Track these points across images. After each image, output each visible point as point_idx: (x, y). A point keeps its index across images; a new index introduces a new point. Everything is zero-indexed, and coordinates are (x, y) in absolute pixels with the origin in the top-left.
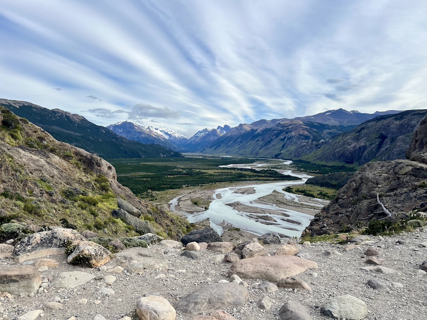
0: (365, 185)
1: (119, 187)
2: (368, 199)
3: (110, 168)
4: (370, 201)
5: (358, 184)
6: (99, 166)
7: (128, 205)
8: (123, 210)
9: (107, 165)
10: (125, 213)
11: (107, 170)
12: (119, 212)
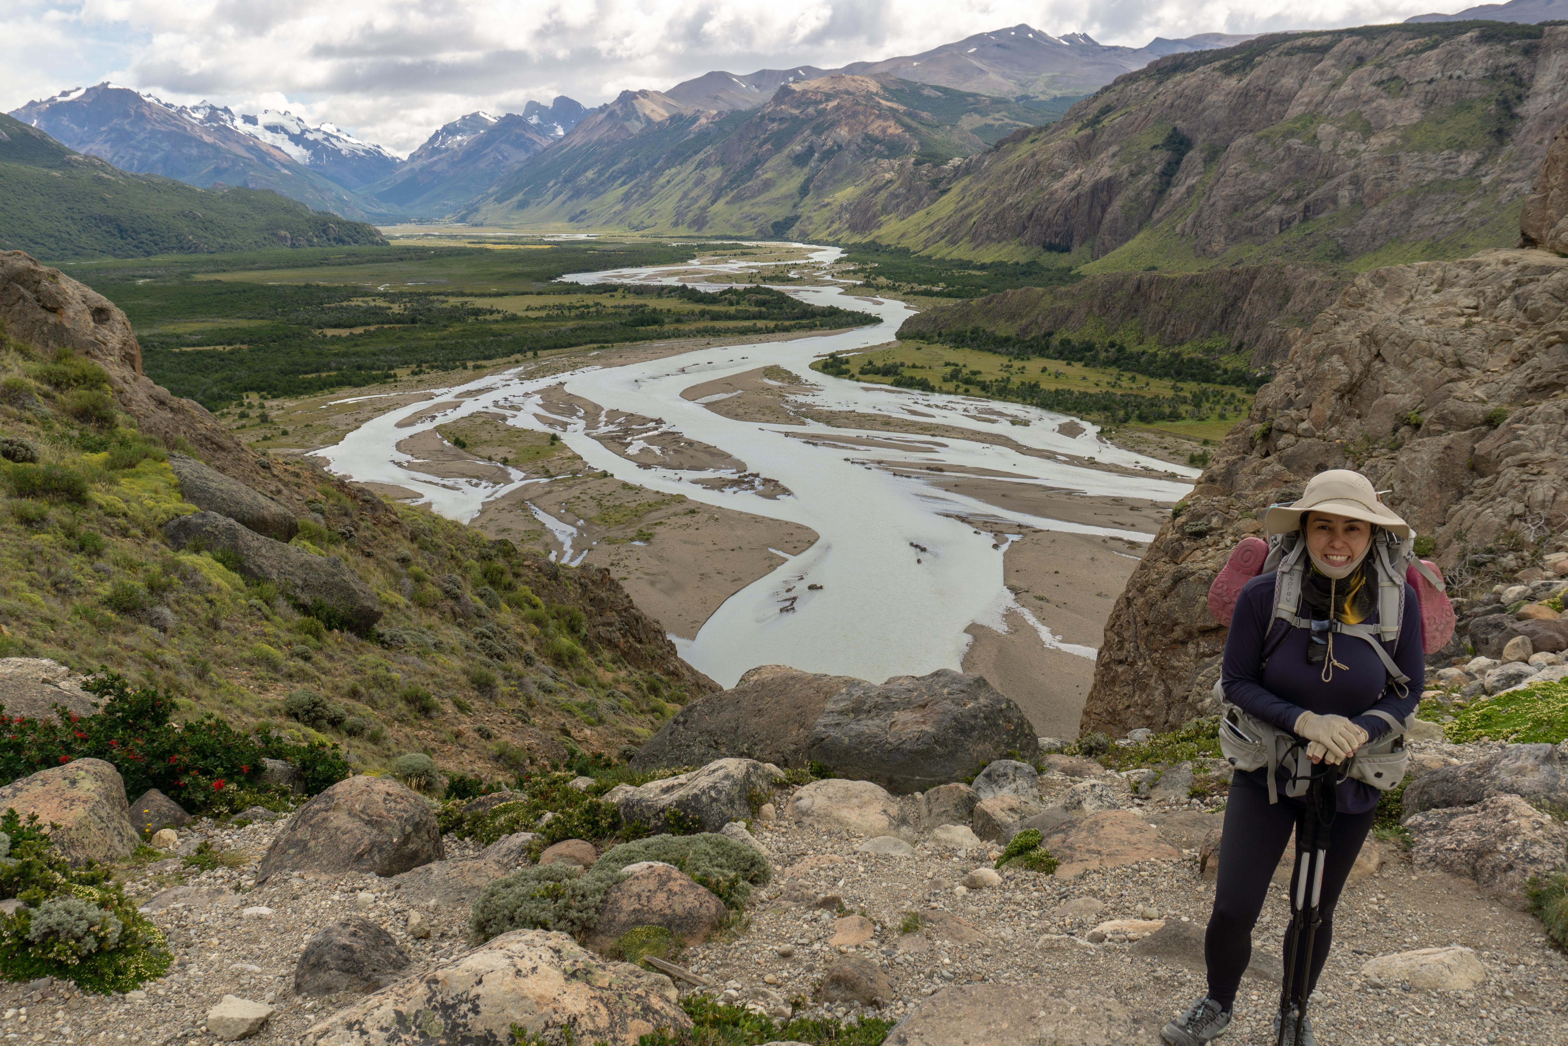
0: (1397, 372)
1: (161, 403)
2: (1429, 434)
3: (100, 315)
4: (1444, 440)
5: (1358, 368)
6: (53, 310)
7: (234, 487)
8: (220, 517)
9: (85, 300)
10: (230, 528)
11: (92, 324)
12: (202, 525)
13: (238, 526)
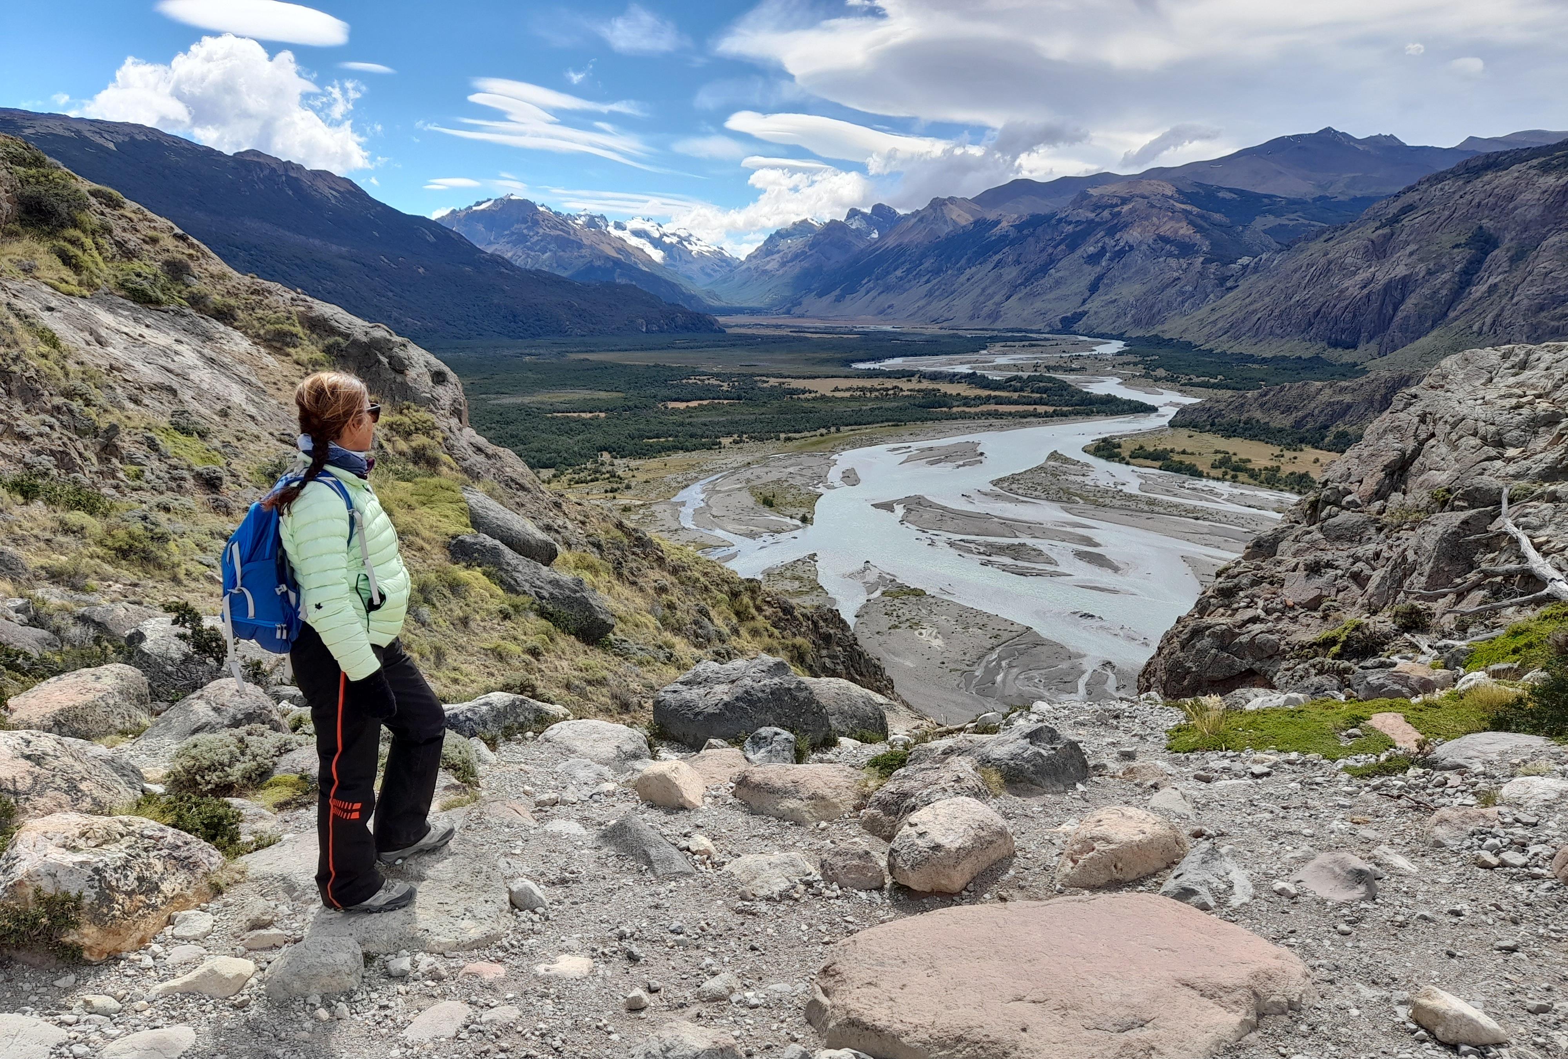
0: (1444, 449)
1: (479, 450)
2: (1453, 509)
3: (439, 378)
4: (1465, 515)
5: (1412, 445)
6: (401, 372)
7: (508, 517)
8: (489, 539)
9: (427, 364)
10: (495, 548)
11: (431, 384)
12: (475, 544)
13: (502, 547)
